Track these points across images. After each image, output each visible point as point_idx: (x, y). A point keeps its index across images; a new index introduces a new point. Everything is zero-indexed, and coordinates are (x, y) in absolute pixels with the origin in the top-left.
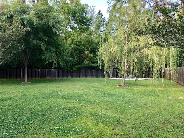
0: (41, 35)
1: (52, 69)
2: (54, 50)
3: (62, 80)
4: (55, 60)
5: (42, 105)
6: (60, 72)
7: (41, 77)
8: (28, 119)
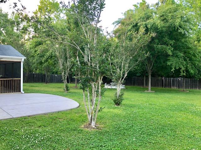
0: (166, 39)
1: (179, 77)
2: (182, 55)
3: (192, 91)
4: (184, 66)
5: (169, 118)
6: (190, 82)
7: (165, 86)
8: (156, 131)
